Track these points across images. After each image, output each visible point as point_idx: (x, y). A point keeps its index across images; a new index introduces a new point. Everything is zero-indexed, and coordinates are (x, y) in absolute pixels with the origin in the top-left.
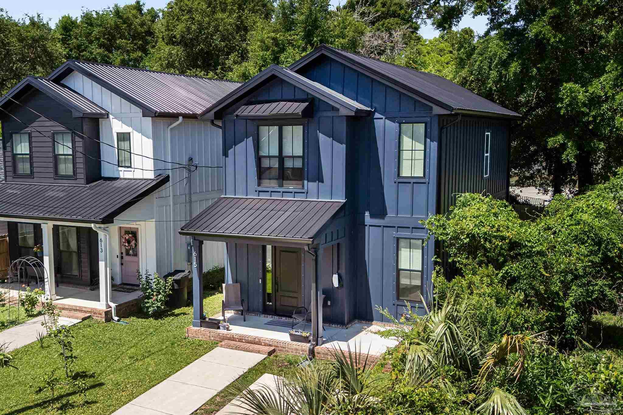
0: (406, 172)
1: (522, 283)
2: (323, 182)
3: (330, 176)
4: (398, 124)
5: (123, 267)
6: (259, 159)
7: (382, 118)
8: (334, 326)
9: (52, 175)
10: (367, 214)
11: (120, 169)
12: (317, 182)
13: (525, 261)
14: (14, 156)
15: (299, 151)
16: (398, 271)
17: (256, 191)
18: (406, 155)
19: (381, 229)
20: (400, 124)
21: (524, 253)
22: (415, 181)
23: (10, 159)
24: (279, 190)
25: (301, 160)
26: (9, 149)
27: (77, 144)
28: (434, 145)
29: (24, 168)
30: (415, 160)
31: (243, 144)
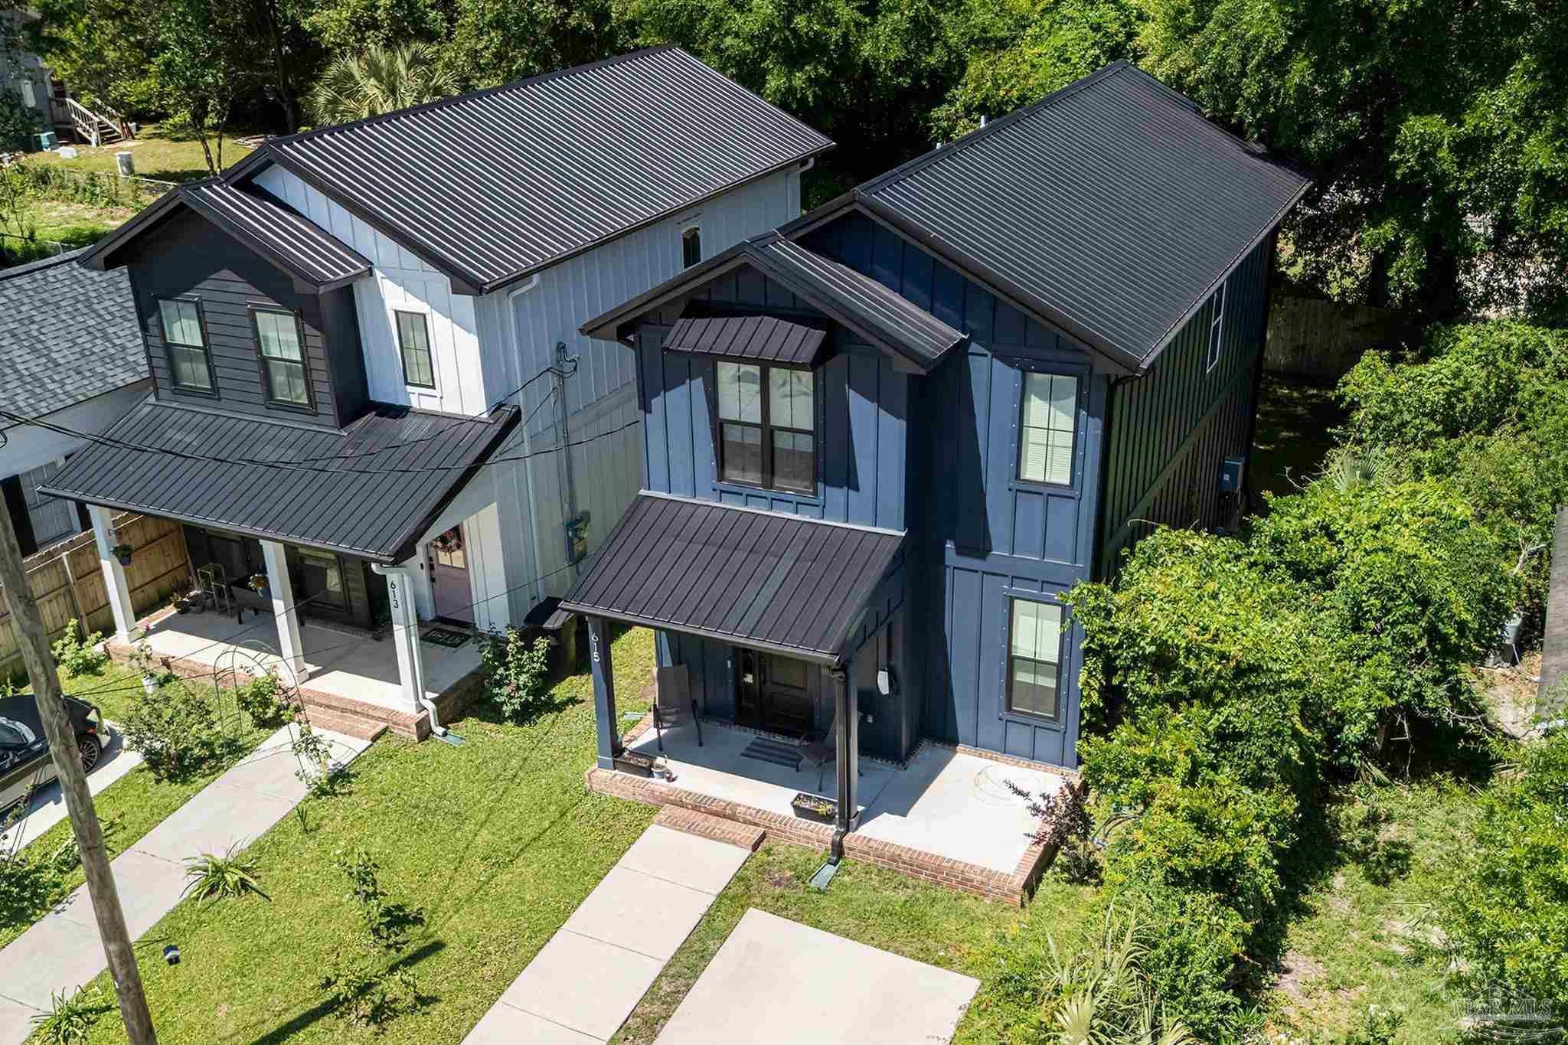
0: (1032, 471)
1: (1254, 744)
2: (857, 489)
3: (872, 482)
4: (1019, 373)
5: (437, 585)
6: (718, 427)
7: (986, 355)
8: (879, 761)
9: (261, 399)
10: (949, 545)
11: (409, 388)
12: (846, 488)
13: (1265, 699)
14: (169, 348)
15: (805, 419)
16: (1011, 660)
17: (714, 490)
18: (1033, 437)
19: (977, 576)
20: (1025, 371)
21: (1264, 684)
22: (1051, 491)
23: (161, 353)
24: (764, 494)
25: (809, 439)
26: (155, 331)
27: (310, 341)
28: (1095, 426)
29: (195, 373)
30: (1053, 446)
31: (683, 389)
